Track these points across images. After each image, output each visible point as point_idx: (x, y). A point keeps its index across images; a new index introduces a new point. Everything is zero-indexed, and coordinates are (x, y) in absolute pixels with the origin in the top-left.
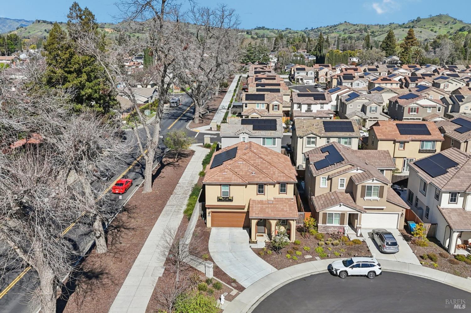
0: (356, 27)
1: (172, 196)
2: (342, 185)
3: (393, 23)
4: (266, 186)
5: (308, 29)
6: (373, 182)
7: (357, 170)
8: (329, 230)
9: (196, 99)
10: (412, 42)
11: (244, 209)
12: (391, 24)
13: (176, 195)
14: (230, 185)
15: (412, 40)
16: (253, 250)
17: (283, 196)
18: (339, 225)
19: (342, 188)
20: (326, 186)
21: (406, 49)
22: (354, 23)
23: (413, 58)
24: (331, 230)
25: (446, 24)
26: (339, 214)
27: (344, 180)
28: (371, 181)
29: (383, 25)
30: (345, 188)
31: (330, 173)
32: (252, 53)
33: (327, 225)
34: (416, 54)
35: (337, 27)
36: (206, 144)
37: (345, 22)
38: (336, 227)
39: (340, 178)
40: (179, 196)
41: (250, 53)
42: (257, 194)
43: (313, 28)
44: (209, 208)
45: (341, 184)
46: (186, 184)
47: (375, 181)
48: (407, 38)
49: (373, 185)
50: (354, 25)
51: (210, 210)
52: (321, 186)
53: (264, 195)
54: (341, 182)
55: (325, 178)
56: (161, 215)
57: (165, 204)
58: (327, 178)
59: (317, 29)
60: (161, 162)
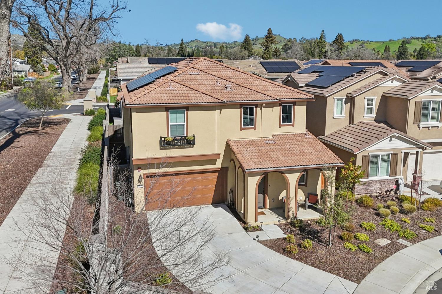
0: (205, 44)
1: (40, 169)
2: (370, 111)
3: (237, 41)
4: (258, 109)
5: (163, 46)
6: (432, 94)
7: (392, 82)
8: (373, 188)
9: (63, 64)
10: (272, 40)
11: (214, 162)
12: (235, 42)
13: (49, 168)
14: (187, 108)
15: (272, 39)
16: (264, 245)
17: (287, 130)
18: (388, 177)
19: (370, 115)
20: (343, 115)
21: (267, 47)
22: (204, 41)
23: (273, 55)
24: (376, 187)
25: (279, 43)
26: (389, 155)
27: (372, 100)
28: (429, 93)
29: (229, 43)
30: (374, 115)
31: (349, 90)
32: (117, 52)
33: (370, 179)
34: (275, 52)
35: (189, 44)
36: (87, 111)
37: (196, 39)
38: (384, 181)
39: (368, 96)
40: (57, 168)
41: (115, 52)
42: (241, 129)
43: (168, 45)
44: (139, 168)
45: (368, 109)
46: (67, 152)
47: (435, 92)
48: (267, 37)
49: (432, 100)
50: (204, 42)
51: (142, 172)
52: (336, 116)
53: (255, 129)
54: (368, 105)
55: (342, 100)
56: (18, 202)
57: (28, 183)
58: (344, 100)
59: (171, 45)
60: (14, 132)
